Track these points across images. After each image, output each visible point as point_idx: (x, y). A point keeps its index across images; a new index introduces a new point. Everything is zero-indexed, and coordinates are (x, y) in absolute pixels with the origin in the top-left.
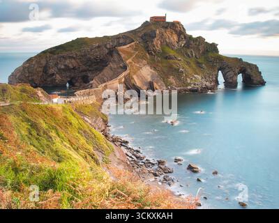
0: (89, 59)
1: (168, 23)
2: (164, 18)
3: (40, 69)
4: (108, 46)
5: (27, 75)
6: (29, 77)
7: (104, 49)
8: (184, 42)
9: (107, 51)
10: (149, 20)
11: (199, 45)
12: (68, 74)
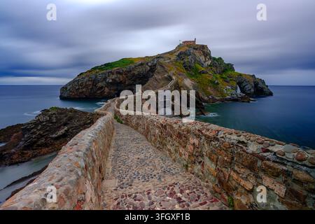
0: (134, 75)
1: (197, 45)
2: (194, 42)
3: (90, 83)
4: (150, 64)
5: (77, 88)
6: (79, 89)
7: (147, 66)
8: (210, 62)
9: (149, 68)
12: (115, 88)
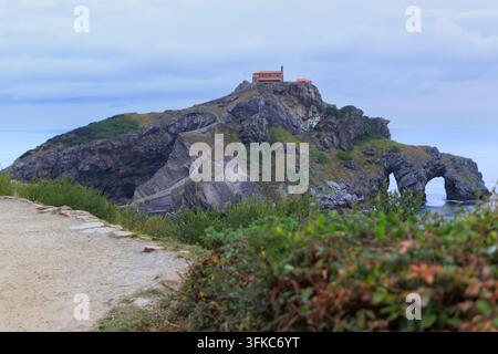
0: (136, 154)
2: (279, 74)
3: (46, 172)
4: (172, 130)
7: (166, 134)
8: (318, 119)
9: (170, 138)
10: (250, 80)
11: (347, 124)
